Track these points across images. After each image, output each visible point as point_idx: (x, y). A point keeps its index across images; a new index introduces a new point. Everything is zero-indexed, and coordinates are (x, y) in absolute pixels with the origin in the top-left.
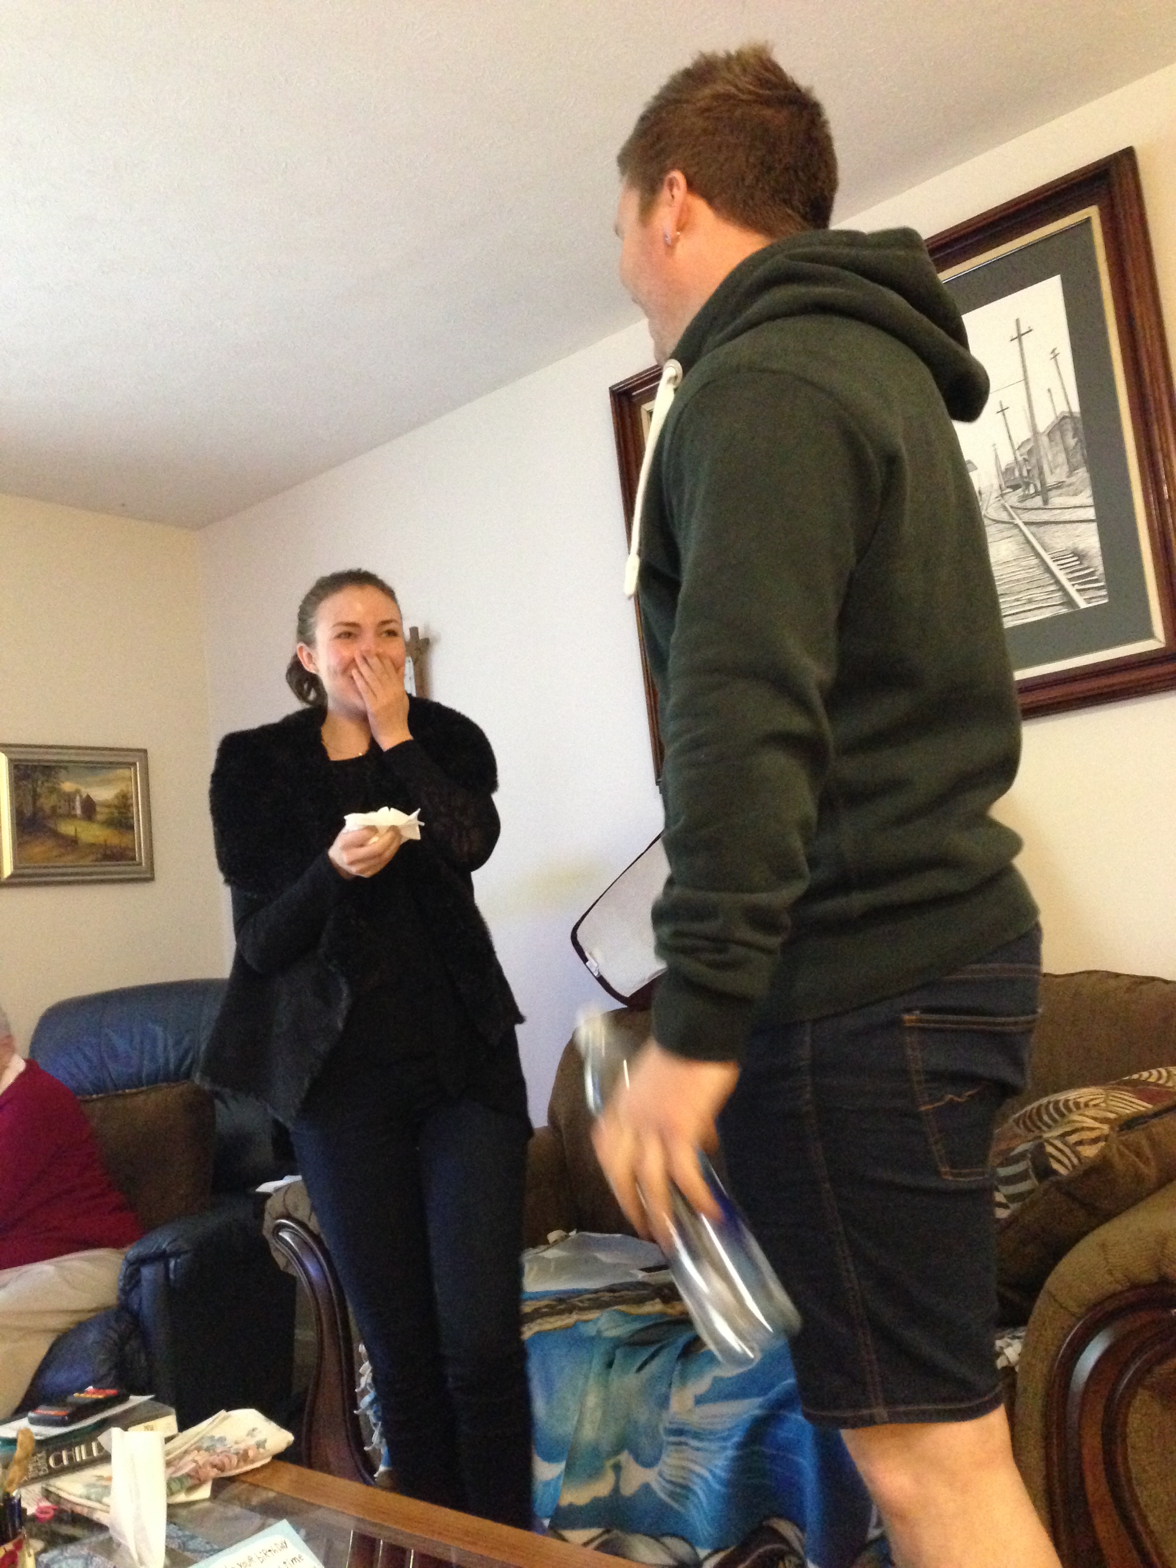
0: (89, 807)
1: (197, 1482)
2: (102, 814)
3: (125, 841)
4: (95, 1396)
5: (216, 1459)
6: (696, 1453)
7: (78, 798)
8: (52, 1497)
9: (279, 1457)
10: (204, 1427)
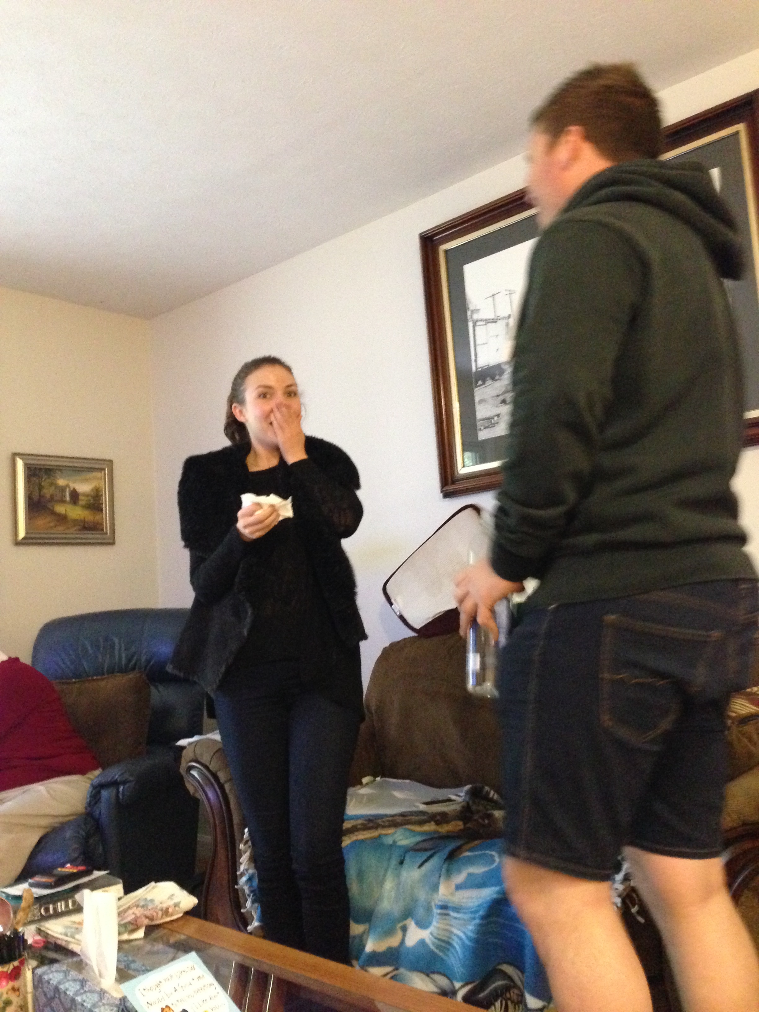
0: (75, 496)
1: (136, 927)
2: (83, 501)
3: (98, 518)
4: (71, 871)
5: (148, 913)
6: (454, 921)
7: (68, 490)
8: (42, 933)
9: (188, 913)
10: (140, 893)
